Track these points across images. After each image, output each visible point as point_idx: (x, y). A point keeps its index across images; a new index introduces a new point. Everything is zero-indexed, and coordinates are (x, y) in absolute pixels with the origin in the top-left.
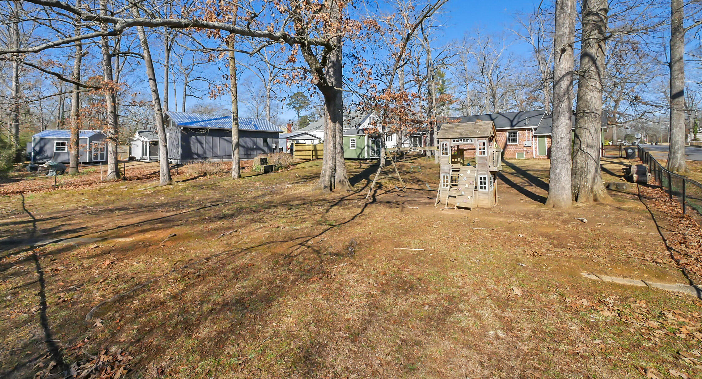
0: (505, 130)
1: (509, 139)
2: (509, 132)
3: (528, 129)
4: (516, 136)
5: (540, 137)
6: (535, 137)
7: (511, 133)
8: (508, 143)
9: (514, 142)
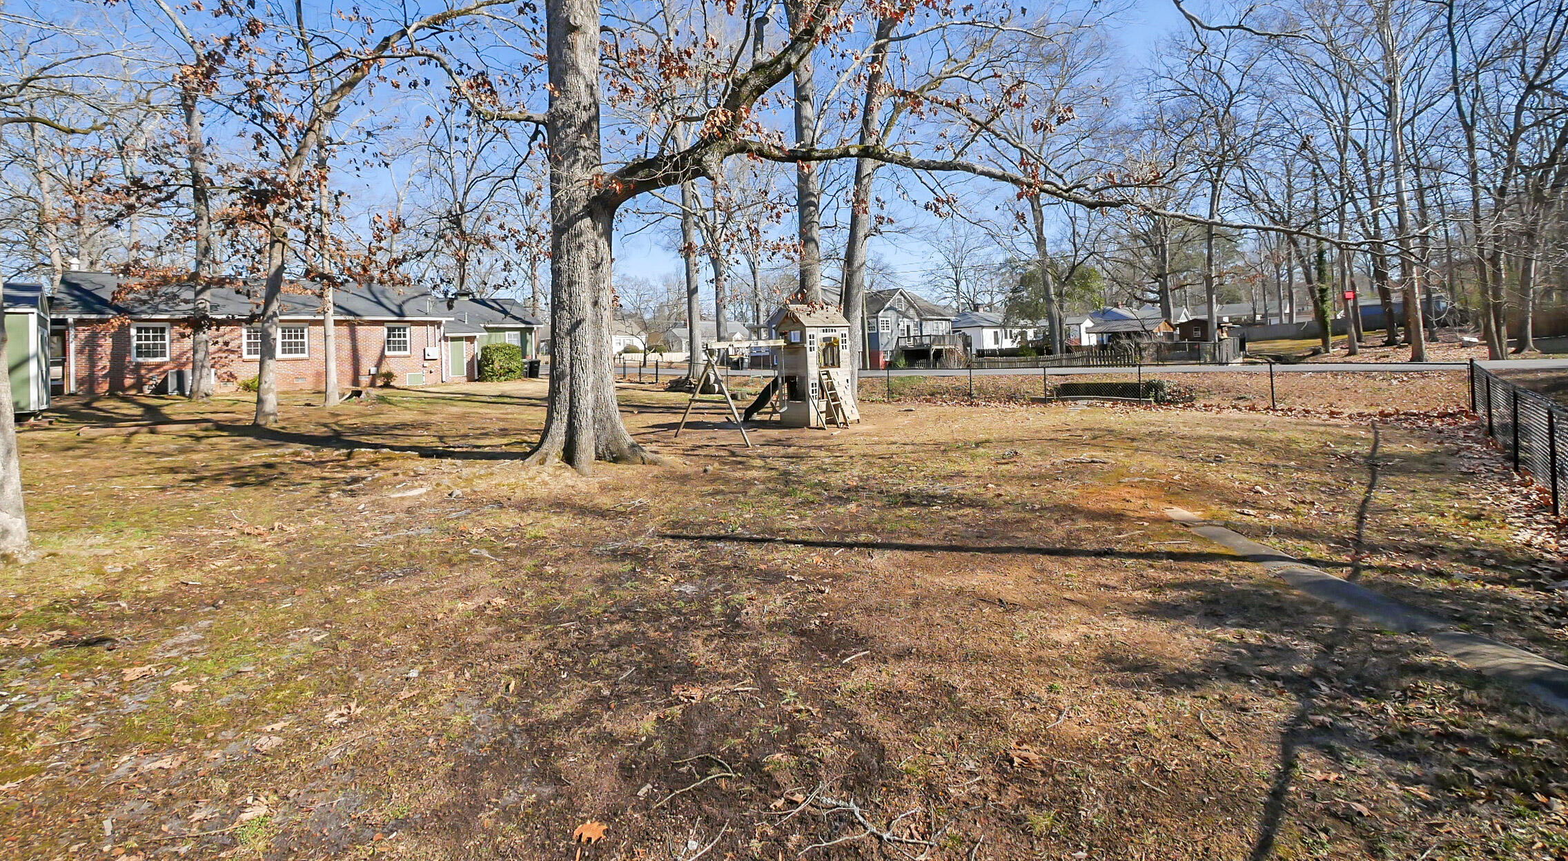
0: (381, 323)
1: (389, 342)
2: (389, 329)
3: (432, 323)
4: (405, 336)
5: (453, 339)
6: (446, 339)
7: (394, 329)
8: (387, 353)
9: (399, 349)
